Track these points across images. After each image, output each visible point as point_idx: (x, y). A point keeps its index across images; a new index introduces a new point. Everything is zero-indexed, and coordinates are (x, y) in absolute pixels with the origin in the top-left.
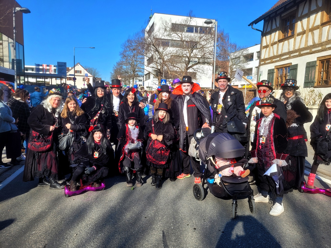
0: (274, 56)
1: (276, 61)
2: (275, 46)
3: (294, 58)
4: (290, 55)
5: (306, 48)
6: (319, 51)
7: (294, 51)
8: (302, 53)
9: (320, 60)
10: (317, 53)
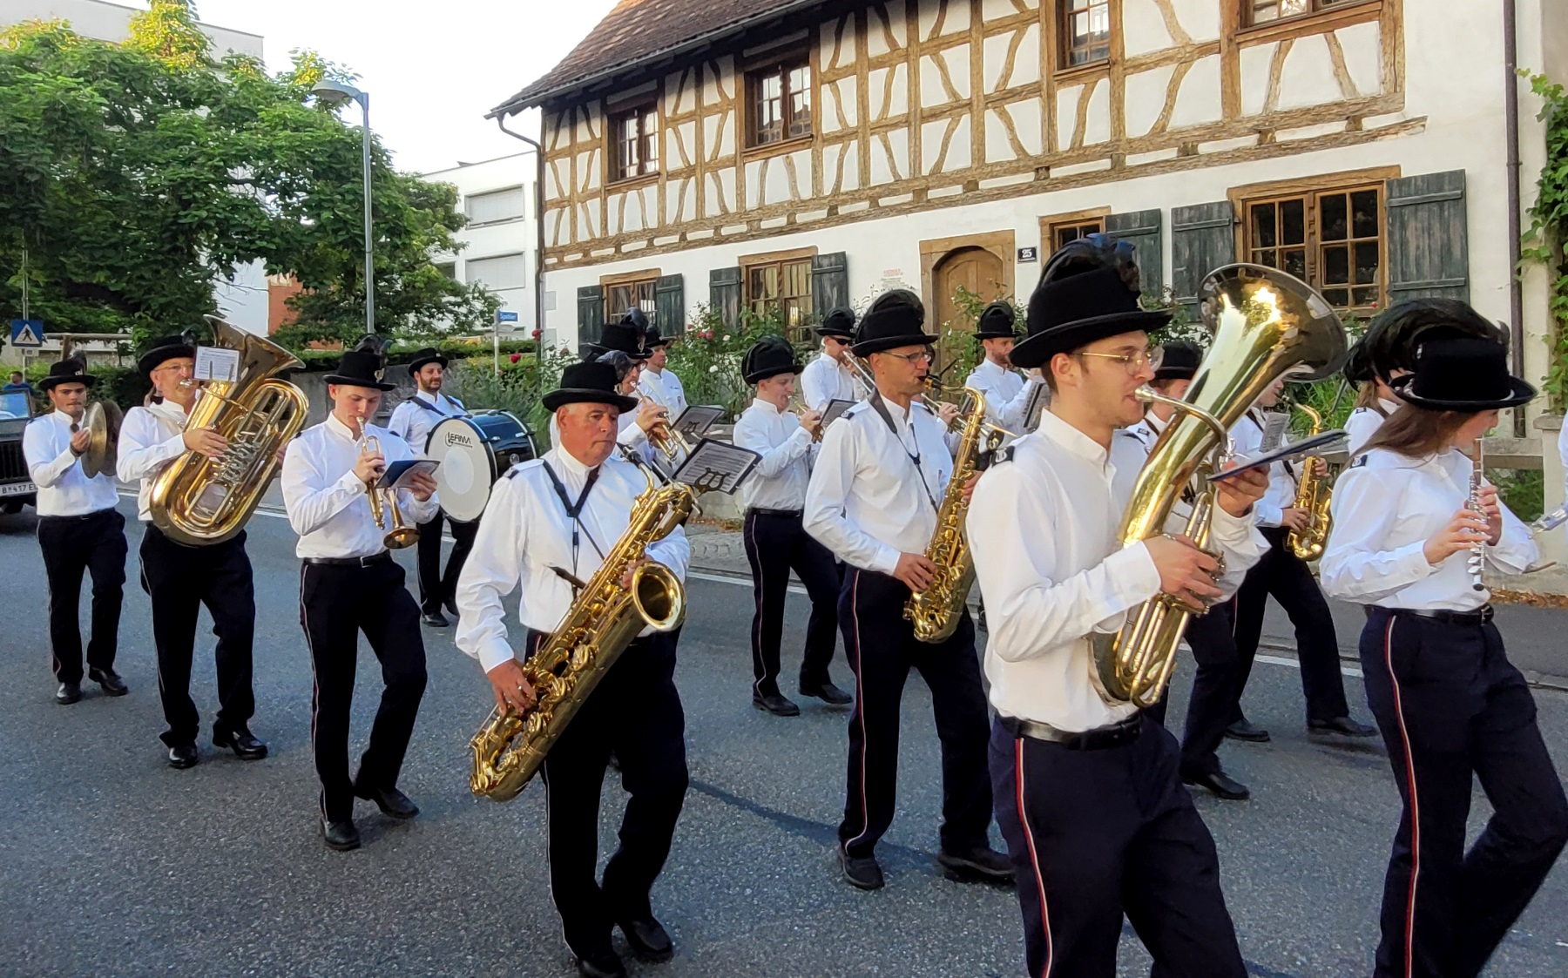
0: (593, 240)
1: (603, 260)
2: (594, 205)
3: (664, 252)
4: (651, 241)
5: (700, 222)
6: (742, 237)
7: (663, 230)
8: (690, 236)
9: (747, 267)
10: (737, 241)
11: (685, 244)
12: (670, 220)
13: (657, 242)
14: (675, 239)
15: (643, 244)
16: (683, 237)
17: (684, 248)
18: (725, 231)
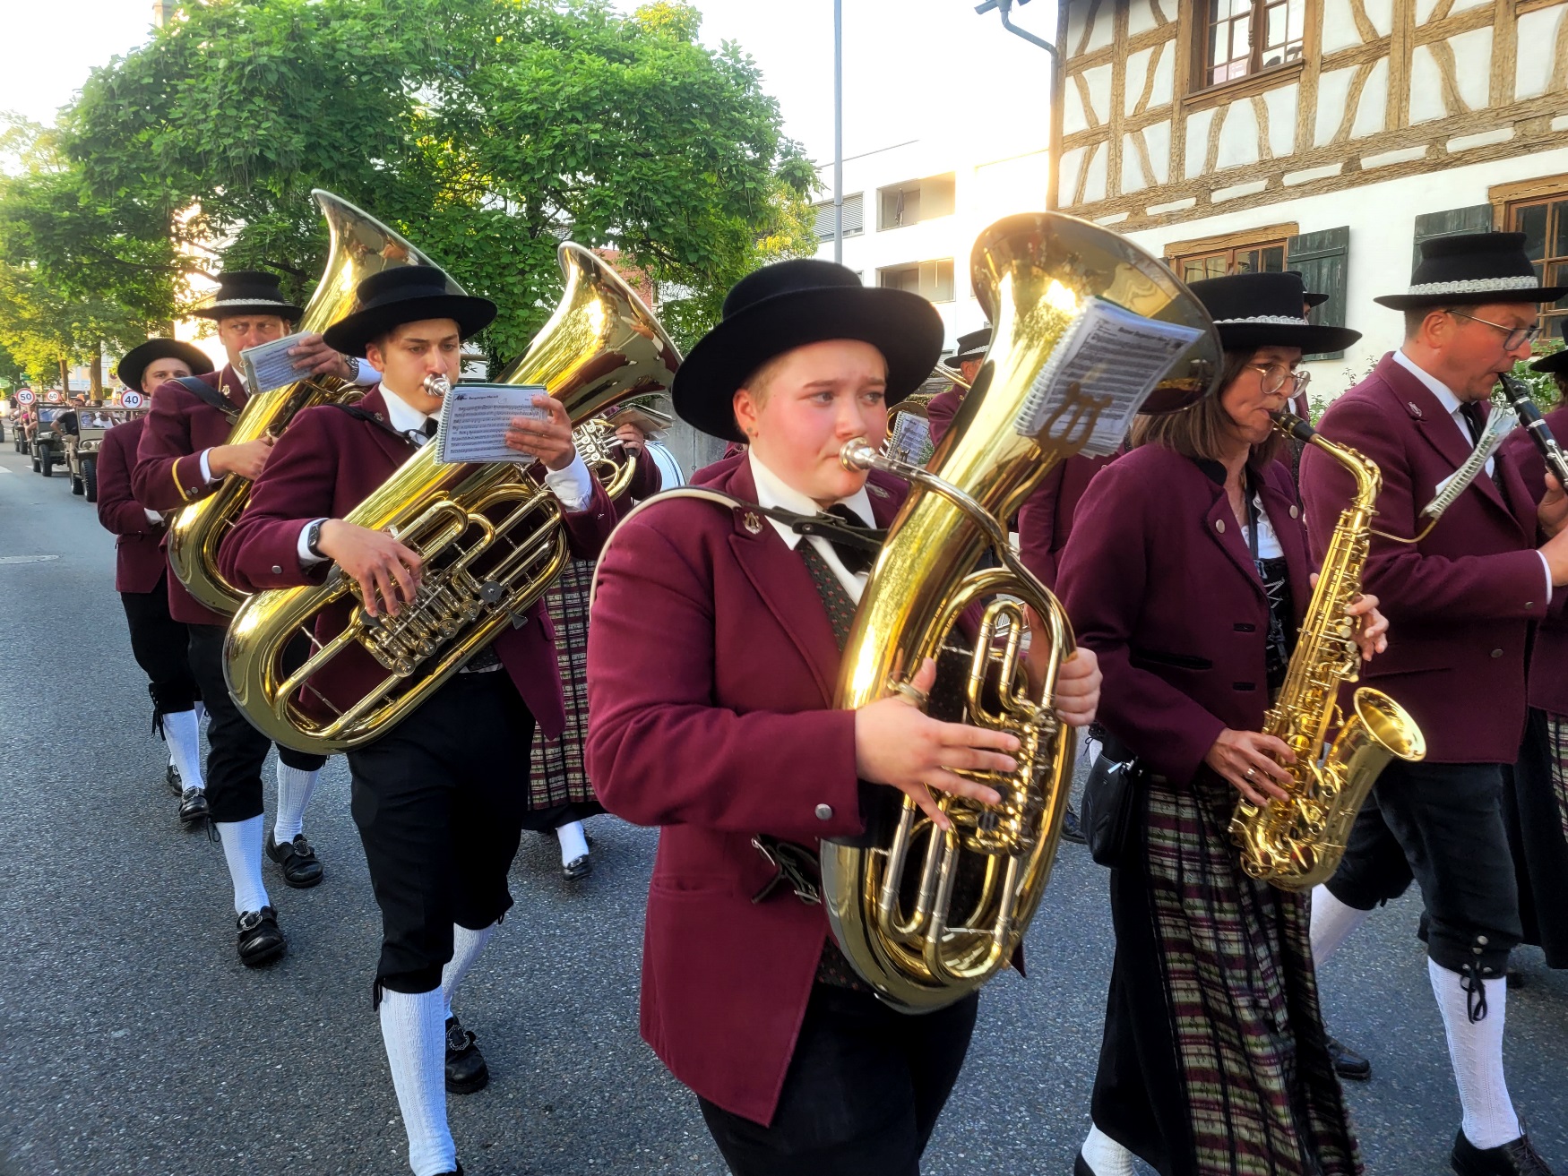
0: (1152, 188)
1: (1172, 219)
2: (1160, 131)
4: (1275, 182)
5: (1395, 135)
6: (1499, 152)
7: (1305, 156)
8: (1367, 163)
9: (1509, 203)
10: (1483, 160)
11: (1354, 175)
12: (1324, 135)
13: (1289, 180)
14: (1335, 169)
15: (1260, 185)
16: (1352, 166)
17: (1351, 184)
18: (1454, 146)
